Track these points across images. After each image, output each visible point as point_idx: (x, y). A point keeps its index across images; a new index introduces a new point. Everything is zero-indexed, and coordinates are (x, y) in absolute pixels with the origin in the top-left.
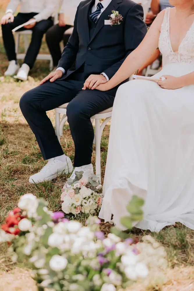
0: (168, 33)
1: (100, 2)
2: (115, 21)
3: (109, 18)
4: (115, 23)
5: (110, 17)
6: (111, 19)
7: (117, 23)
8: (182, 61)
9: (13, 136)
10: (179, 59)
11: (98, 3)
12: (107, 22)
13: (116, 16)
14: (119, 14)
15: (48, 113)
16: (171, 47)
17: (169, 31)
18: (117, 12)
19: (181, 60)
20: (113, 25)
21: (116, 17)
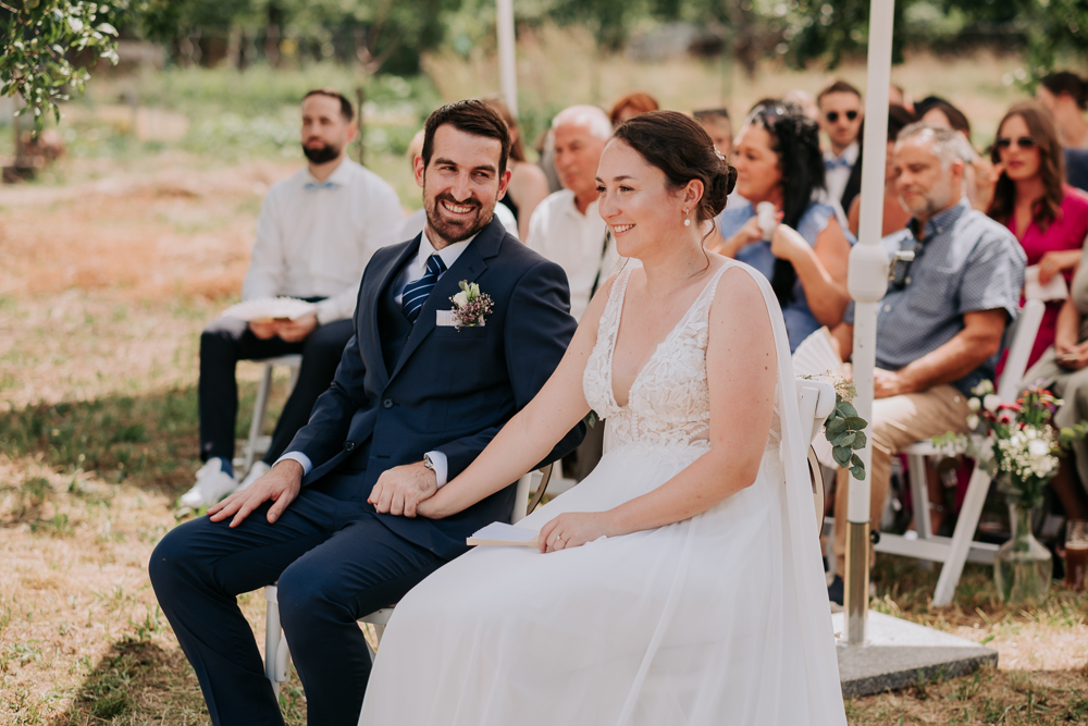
0: (611, 344)
1: (436, 253)
2: (467, 315)
3: (449, 306)
4: (469, 322)
5: (453, 304)
6: (456, 307)
7: (476, 321)
8: (642, 436)
9: (162, 693)
10: (635, 431)
11: (431, 257)
12: (445, 318)
13: (471, 299)
14: (481, 292)
15: (241, 598)
16: (611, 392)
17: (615, 339)
18: (475, 287)
19: (640, 433)
20: (462, 328)
21: (470, 301)
